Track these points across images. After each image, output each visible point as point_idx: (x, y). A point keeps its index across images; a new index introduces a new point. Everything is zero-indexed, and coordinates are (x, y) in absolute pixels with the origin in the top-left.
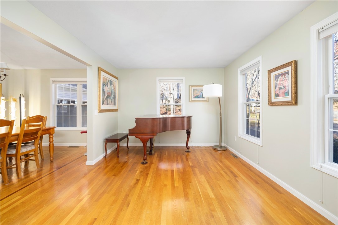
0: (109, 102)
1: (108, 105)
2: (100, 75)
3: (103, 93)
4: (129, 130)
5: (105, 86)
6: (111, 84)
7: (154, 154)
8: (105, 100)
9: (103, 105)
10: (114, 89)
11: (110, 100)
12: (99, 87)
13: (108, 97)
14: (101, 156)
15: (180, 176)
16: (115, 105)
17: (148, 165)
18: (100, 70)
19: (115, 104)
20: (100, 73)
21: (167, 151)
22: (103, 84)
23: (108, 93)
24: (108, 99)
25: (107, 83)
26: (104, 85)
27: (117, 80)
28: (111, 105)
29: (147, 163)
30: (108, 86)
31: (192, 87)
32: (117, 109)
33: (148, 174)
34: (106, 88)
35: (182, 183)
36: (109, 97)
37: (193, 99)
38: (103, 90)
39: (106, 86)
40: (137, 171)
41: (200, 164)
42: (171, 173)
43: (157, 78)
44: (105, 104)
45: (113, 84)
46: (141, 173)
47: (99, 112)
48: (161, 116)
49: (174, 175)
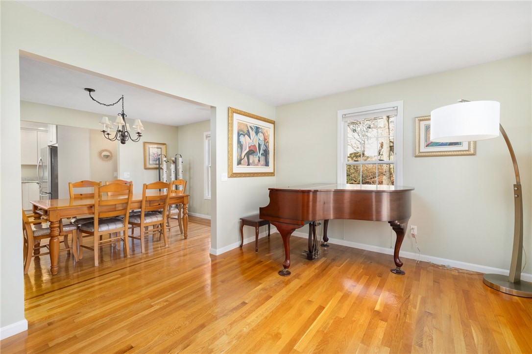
0: (253, 162)
1: (250, 166)
2: (232, 120)
3: (238, 147)
4: (261, 209)
5: (244, 135)
6: (257, 133)
7: (318, 259)
8: (243, 157)
9: (240, 166)
10: (265, 139)
11: (253, 159)
12: (230, 139)
13: (251, 152)
14: (236, 245)
15: (325, 328)
16: (268, 166)
17: (287, 278)
18: (232, 111)
19: (267, 164)
20: (232, 117)
21: (348, 259)
22: (238, 133)
23: (249, 147)
24: (251, 157)
25: (248, 131)
26: (241, 134)
27: (273, 125)
28: (257, 165)
29: (289, 273)
30: (249, 136)
31: (421, 120)
32: (272, 171)
33: (271, 297)
34: (245, 140)
35: (315, 347)
36: (254, 152)
37: (423, 149)
38: (239, 142)
39: (246, 136)
40: (261, 284)
41: (405, 314)
42: (313, 314)
43: (338, 111)
44: (244, 165)
45: (262, 132)
46: (261, 292)
47: (231, 177)
48: (349, 187)
49: (314, 319)
